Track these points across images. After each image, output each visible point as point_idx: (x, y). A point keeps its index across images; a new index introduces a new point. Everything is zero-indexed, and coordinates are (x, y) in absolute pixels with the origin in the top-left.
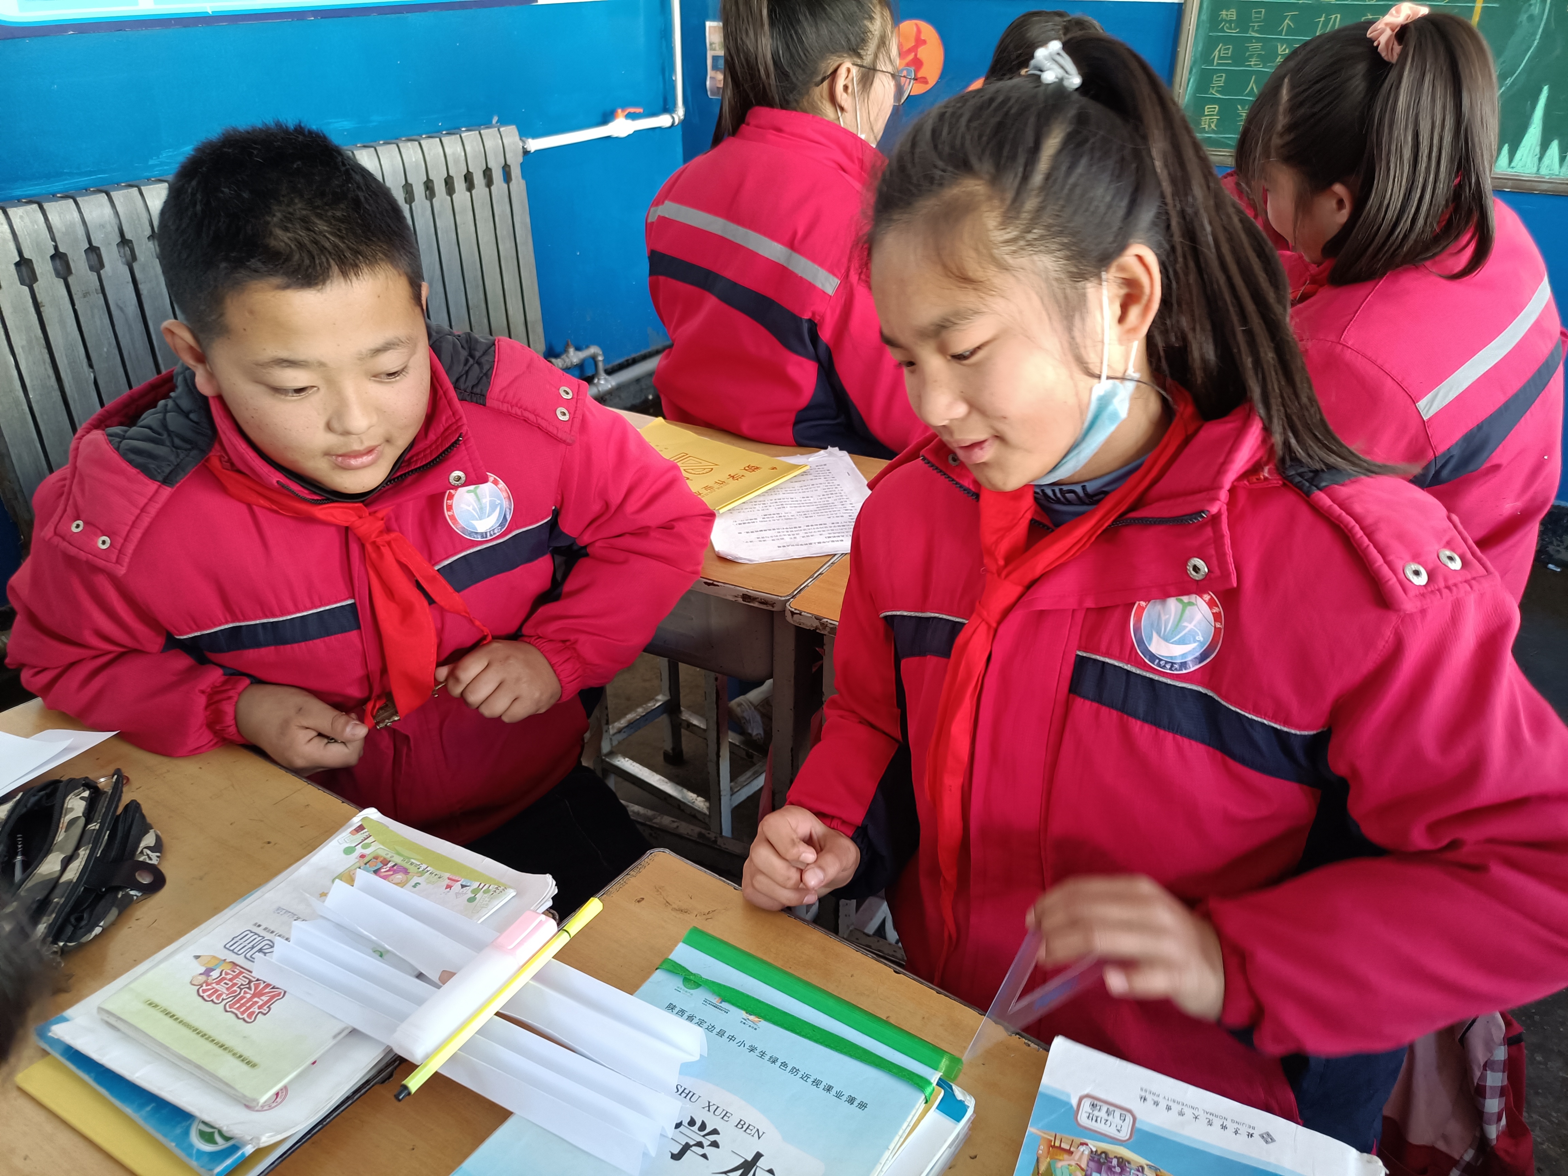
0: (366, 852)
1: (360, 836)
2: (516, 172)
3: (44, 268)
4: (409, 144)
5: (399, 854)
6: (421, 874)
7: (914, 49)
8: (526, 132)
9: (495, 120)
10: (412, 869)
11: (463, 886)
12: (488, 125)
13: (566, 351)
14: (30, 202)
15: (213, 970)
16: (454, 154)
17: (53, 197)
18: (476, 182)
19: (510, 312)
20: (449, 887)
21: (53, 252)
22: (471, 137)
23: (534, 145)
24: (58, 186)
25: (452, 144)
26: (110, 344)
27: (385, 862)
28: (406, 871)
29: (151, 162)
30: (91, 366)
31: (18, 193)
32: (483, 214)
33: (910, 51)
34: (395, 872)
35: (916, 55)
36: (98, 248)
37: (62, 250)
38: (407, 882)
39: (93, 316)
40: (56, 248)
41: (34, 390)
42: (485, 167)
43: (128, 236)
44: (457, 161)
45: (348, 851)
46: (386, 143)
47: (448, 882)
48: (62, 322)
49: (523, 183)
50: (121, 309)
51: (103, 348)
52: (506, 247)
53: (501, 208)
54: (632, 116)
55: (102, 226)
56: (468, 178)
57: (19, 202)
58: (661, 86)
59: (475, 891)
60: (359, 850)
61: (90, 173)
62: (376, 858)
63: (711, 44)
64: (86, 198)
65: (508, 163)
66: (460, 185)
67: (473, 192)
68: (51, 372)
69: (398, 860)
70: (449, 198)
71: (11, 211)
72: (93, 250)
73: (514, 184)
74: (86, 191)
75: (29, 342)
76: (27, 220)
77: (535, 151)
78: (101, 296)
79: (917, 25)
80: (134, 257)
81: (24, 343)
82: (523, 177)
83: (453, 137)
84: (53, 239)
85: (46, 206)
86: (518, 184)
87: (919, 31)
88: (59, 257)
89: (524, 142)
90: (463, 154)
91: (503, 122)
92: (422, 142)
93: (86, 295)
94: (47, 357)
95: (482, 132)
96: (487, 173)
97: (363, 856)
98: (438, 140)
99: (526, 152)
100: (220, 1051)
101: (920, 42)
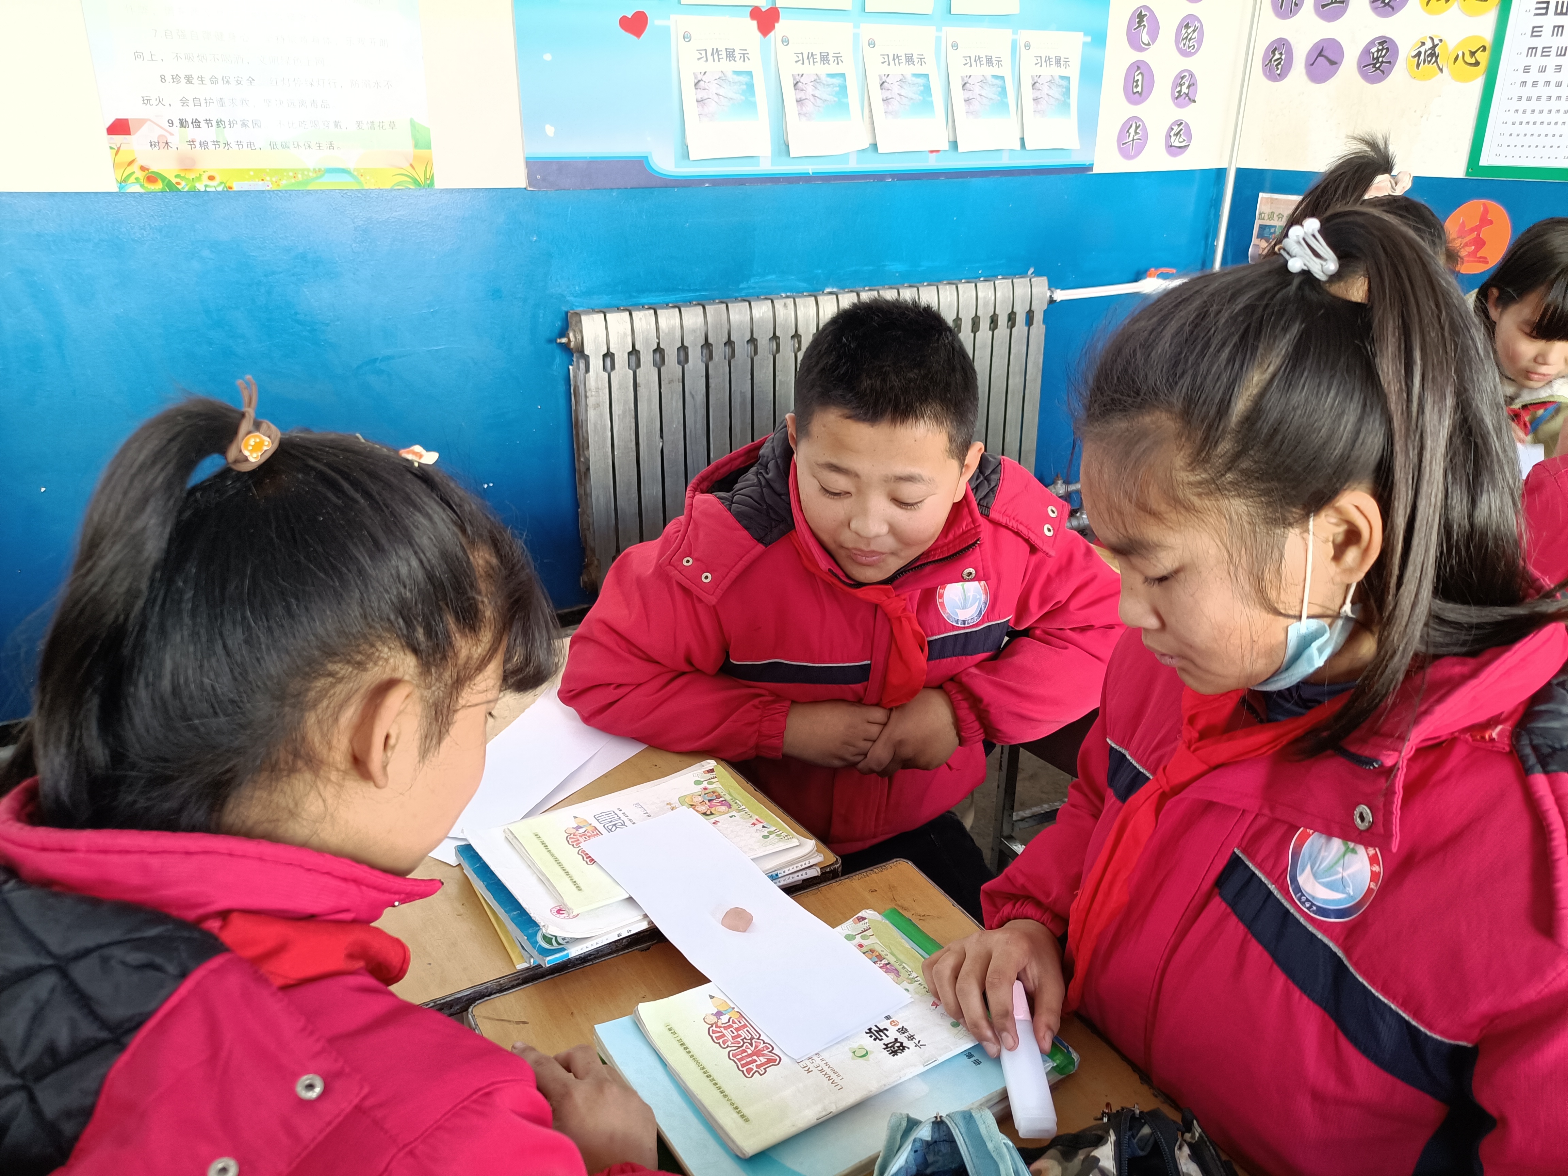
0: (708, 786)
1: (709, 776)
2: (1038, 317)
3: (646, 358)
4: (948, 287)
5: (730, 794)
6: (739, 811)
7: (1478, 228)
8: (1053, 285)
9: (1031, 270)
10: (734, 806)
11: (764, 827)
12: (1023, 274)
13: (1054, 482)
14: (650, 308)
15: (581, 827)
16: (985, 298)
17: (666, 306)
18: (999, 323)
19: (1007, 440)
20: (754, 824)
21: (655, 347)
22: (1003, 285)
23: (1060, 295)
24: (671, 298)
25: (985, 290)
26: (679, 422)
27: (719, 797)
28: (730, 806)
29: (741, 286)
30: (662, 437)
31: (644, 301)
32: (1001, 351)
33: (1472, 230)
34: (722, 805)
35: (1478, 235)
36: (687, 348)
37: (662, 346)
38: (728, 813)
39: (672, 399)
40: (658, 344)
41: (619, 449)
42: (1010, 311)
43: (710, 341)
44: (986, 304)
45: (697, 783)
46: (929, 285)
47: (754, 821)
48: (649, 401)
49: (1043, 328)
50: (693, 397)
51: (674, 424)
52: (1016, 382)
53: (1018, 348)
54: (1165, 276)
55: (694, 331)
56: (994, 320)
57: (642, 307)
58: (1202, 249)
59: (771, 833)
60: (705, 784)
61: (696, 290)
62: (713, 792)
63: (1260, 214)
64: (688, 309)
65: (1033, 308)
66: (985, 324)
67: (996, 332)
68: (633, 437)
69: (728, 798)
70: (972, 335)
71: (634, 314)
72: (683, 349)
73: (1033, 329)
74: (689, 303)
75: (624, 412)
76: (644, 321)
77: (1061, 301)
78: (681, 384)
79: (1484, 205)
80: (711, 358)
81: (621, 412)
82: (1044, 322)
83: (987, 283)
84: (658, 338)
85: (659, 312)
86: (1039, 328)
87: (1486, 211)
88: (659, 350)
89: (1052, 292)
90: (993, 298)
91: (1037, 274)
92: (959, 286)
93: (671, 382)
94: (633, 424)
95: (1015, 280)
96: (1012, 317)
97: (705, 789)
98: (973, 285)
99: (1052, 301)
100: (564, 875)
101: (1485, 221)
